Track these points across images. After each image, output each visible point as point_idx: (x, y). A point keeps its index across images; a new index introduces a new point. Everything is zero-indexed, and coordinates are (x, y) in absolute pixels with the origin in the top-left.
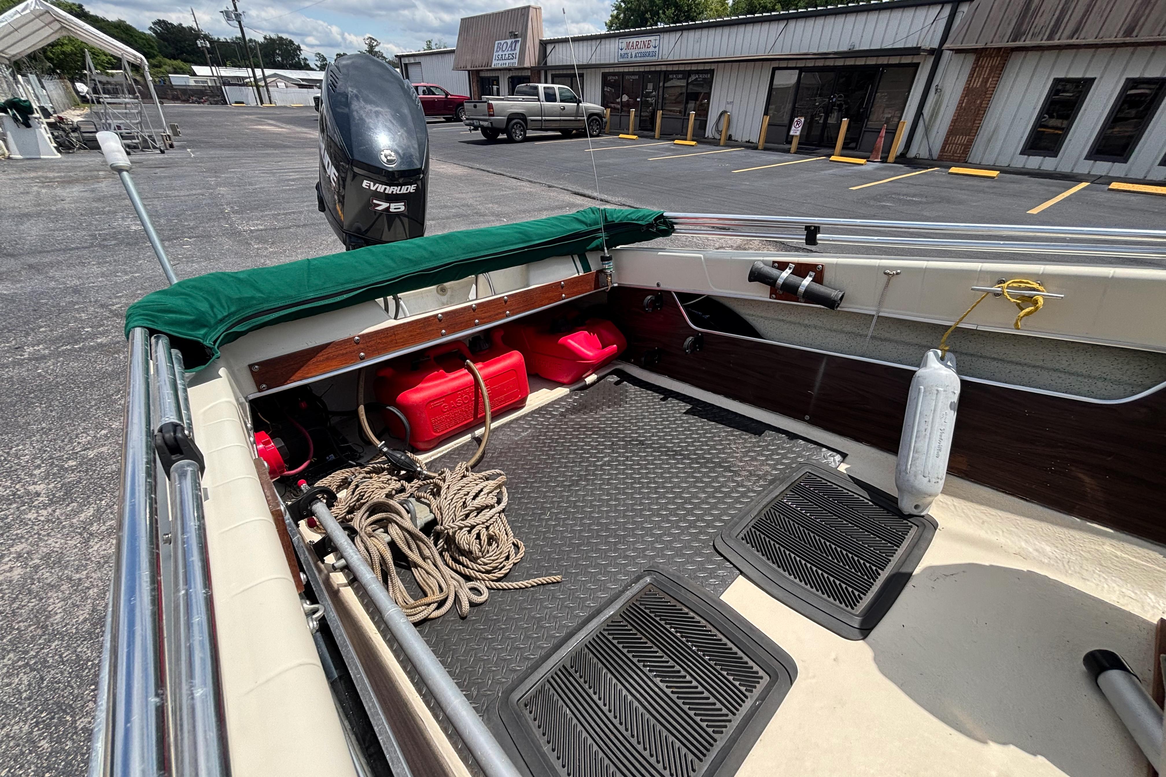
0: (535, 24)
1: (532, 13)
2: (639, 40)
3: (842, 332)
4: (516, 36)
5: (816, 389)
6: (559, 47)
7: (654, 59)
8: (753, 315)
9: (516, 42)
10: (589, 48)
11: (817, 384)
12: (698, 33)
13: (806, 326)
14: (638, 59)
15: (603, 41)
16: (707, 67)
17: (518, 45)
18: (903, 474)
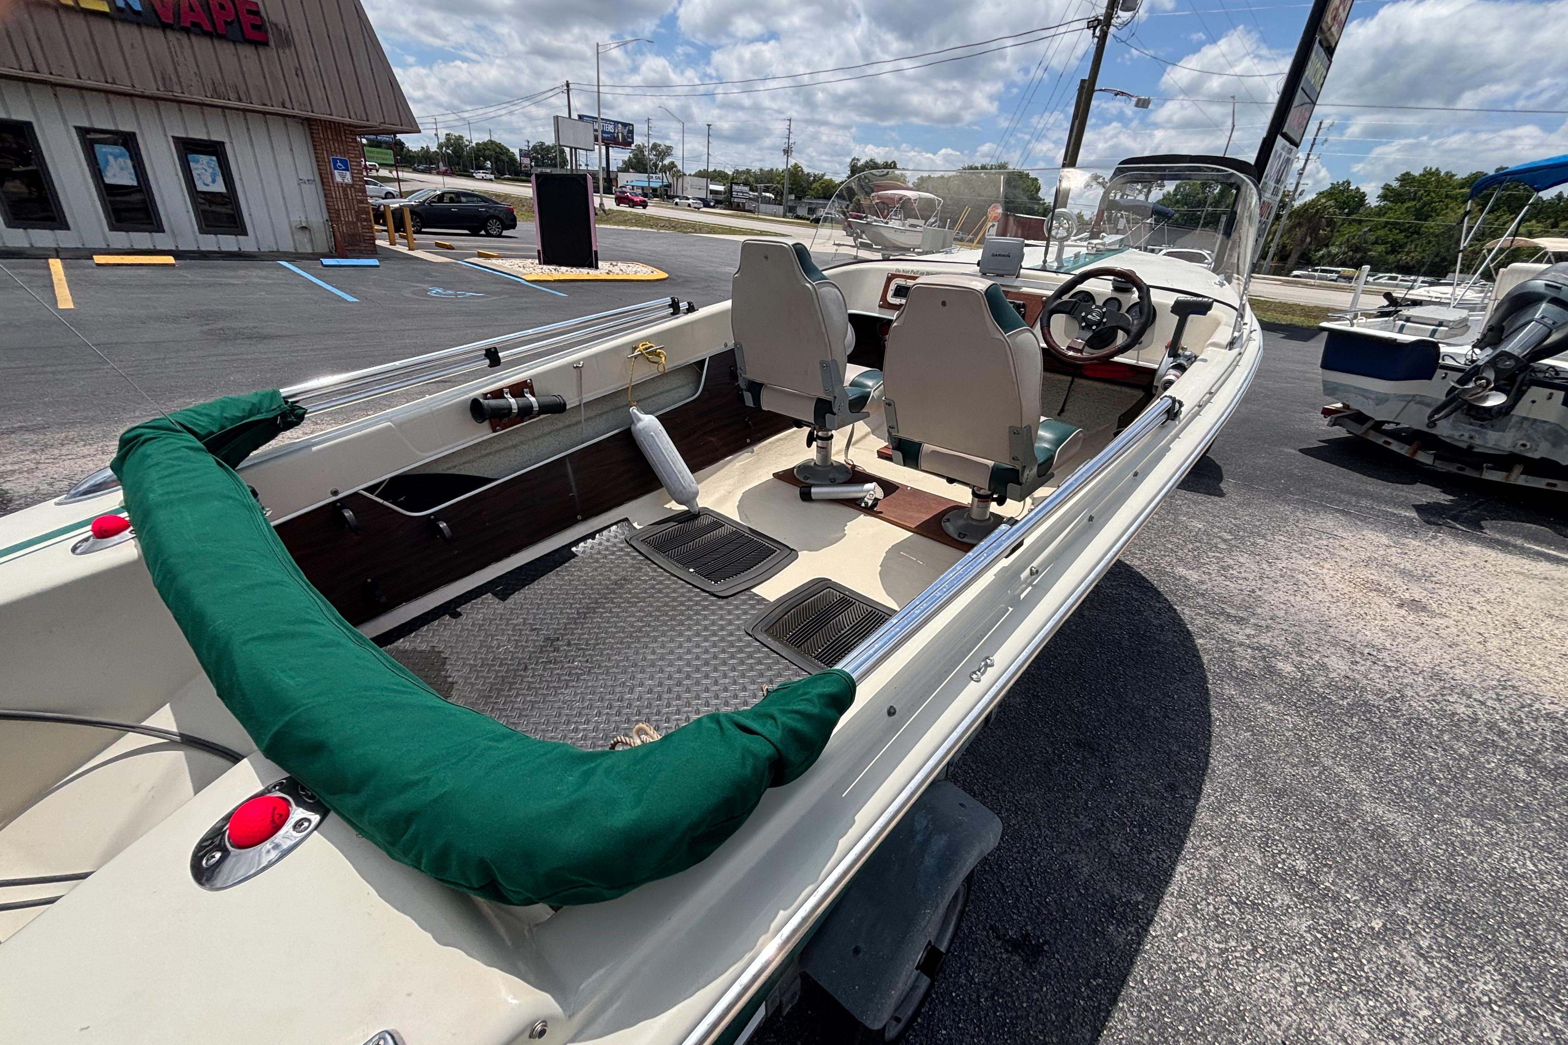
3: (545, 435)
5: (574, 489)
8: (455, 467)
11: (573, 484)
13: (514, 446)
18: (683, 491)
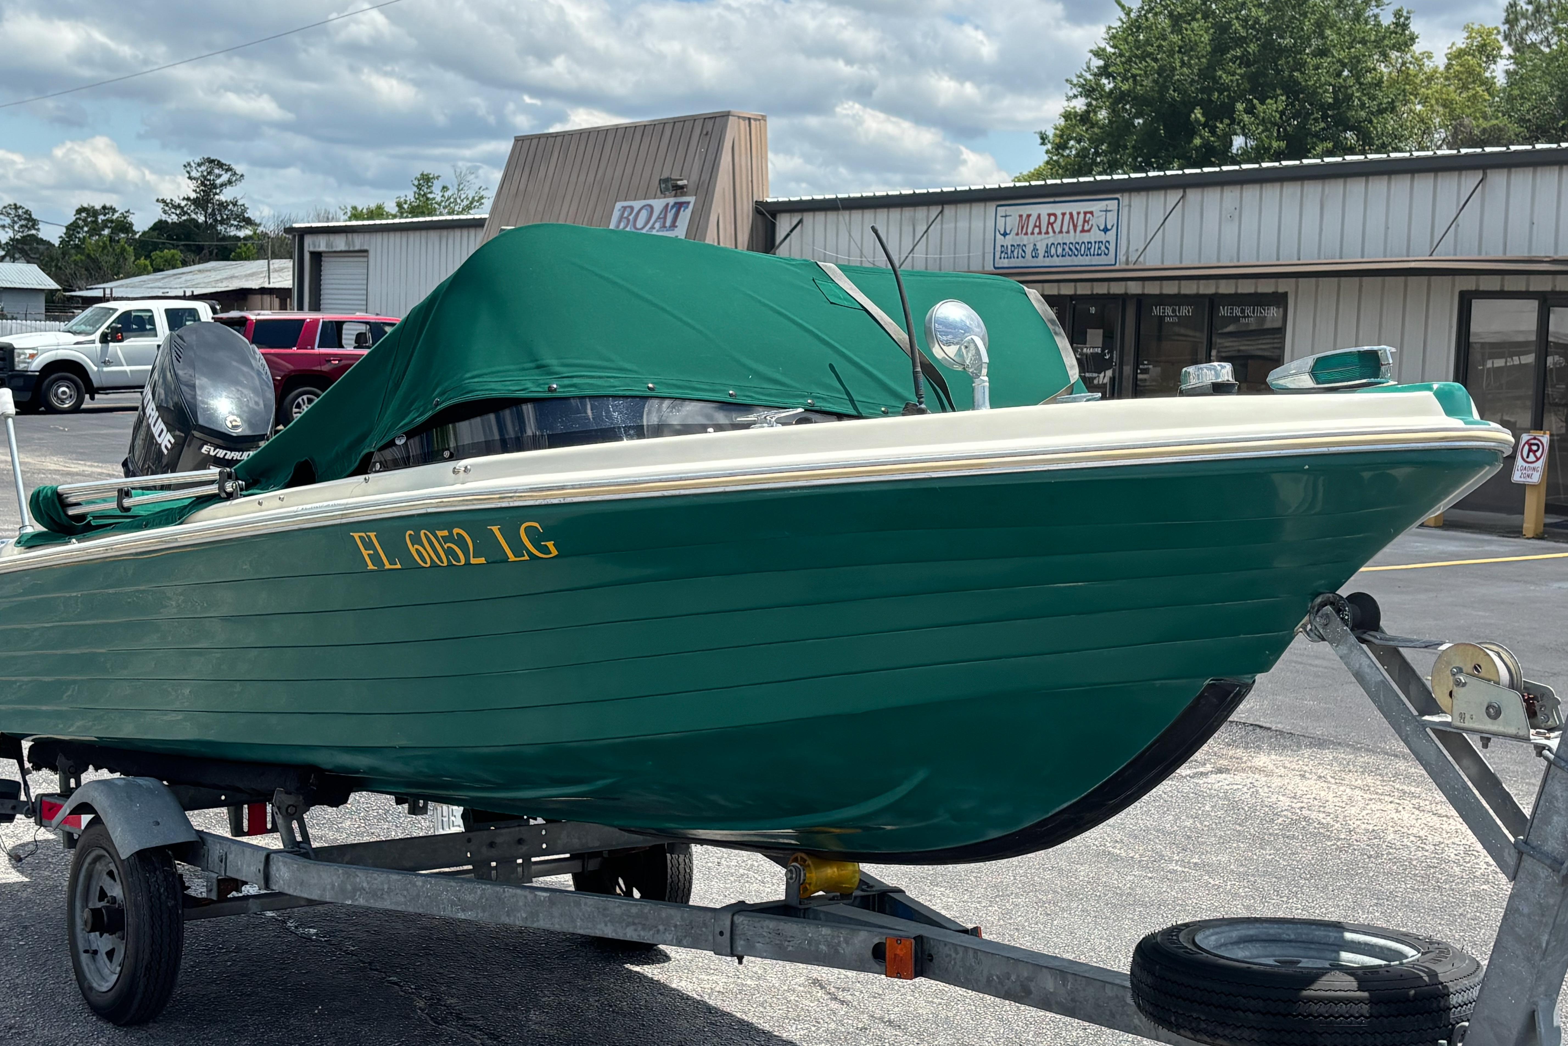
0: (742, 161)
1: (734, 131)
2: (1058, 209)
4: (679, 190)
6: (815, 222)
7: (1103, 260)
9: (679, 206)
10: (907, 229)
12: (1231, 195)
14: (1056, 261)
15: (949, 211)
16: (1266, 287)
17: (685, 215)
